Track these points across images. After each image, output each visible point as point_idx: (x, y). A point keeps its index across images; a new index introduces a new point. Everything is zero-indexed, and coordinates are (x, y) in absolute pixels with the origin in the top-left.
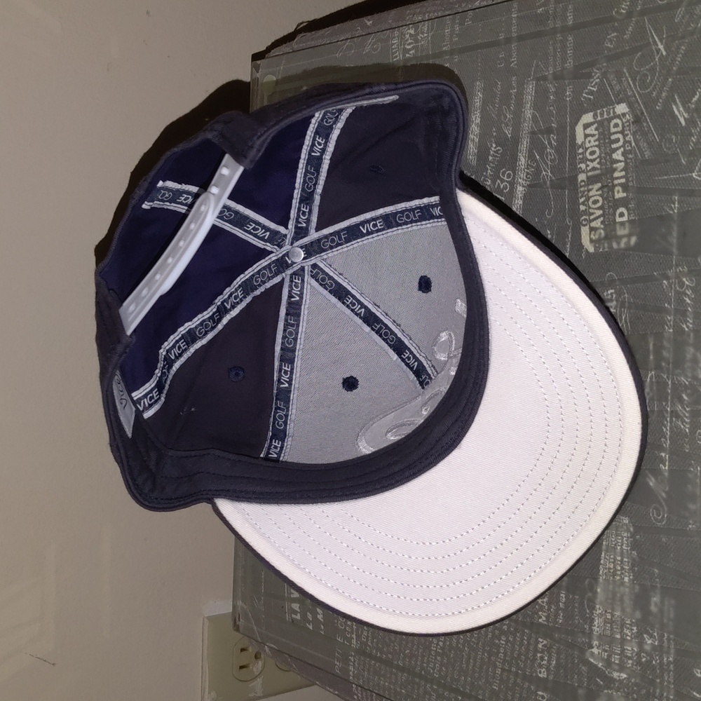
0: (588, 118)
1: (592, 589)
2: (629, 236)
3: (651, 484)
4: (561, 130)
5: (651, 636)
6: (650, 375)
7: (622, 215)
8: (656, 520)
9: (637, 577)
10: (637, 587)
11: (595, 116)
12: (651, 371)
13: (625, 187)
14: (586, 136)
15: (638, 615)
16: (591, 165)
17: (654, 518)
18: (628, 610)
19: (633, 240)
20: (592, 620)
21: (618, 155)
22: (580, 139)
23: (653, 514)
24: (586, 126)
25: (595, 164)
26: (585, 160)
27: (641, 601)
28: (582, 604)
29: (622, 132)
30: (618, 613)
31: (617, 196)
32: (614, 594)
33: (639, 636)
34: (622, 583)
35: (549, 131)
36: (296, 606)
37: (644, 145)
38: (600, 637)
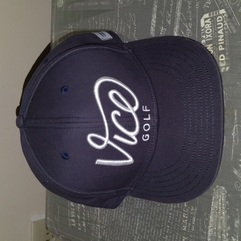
0: (206, 16)
1: (208, 217)
2: (225, 67)
3: (236, 173)
4: (194, 21)
5: (235, 237)
6: (235, 126)
7: (222, 58)
8: (238, 188)
9: (229, 212)
10: (229, 217)
11: (210, 15)
12: (236, 124)
13: (224, 46)
14: (205, 24)
15: (229, 228)
16: (208, 36)
17: (237, 187)
18: (224, 226)
19: (227, 68)
20: (208, 230)
21: (220, 32)
22: (202, 25)
23: (236, 186)
24: (205, 19)
25: (210, 36)
26: (205, 34)
27: (230, 222)
28: (203, 223)
29: (222, 22)
30: (219, 227)
31: (220, 49)
32: (218, 219)
33: (229, 237)
34: (222, 215)
35: (188, 21)
36: (73, 221)
37: (233, 27)
38: (211, 237)
